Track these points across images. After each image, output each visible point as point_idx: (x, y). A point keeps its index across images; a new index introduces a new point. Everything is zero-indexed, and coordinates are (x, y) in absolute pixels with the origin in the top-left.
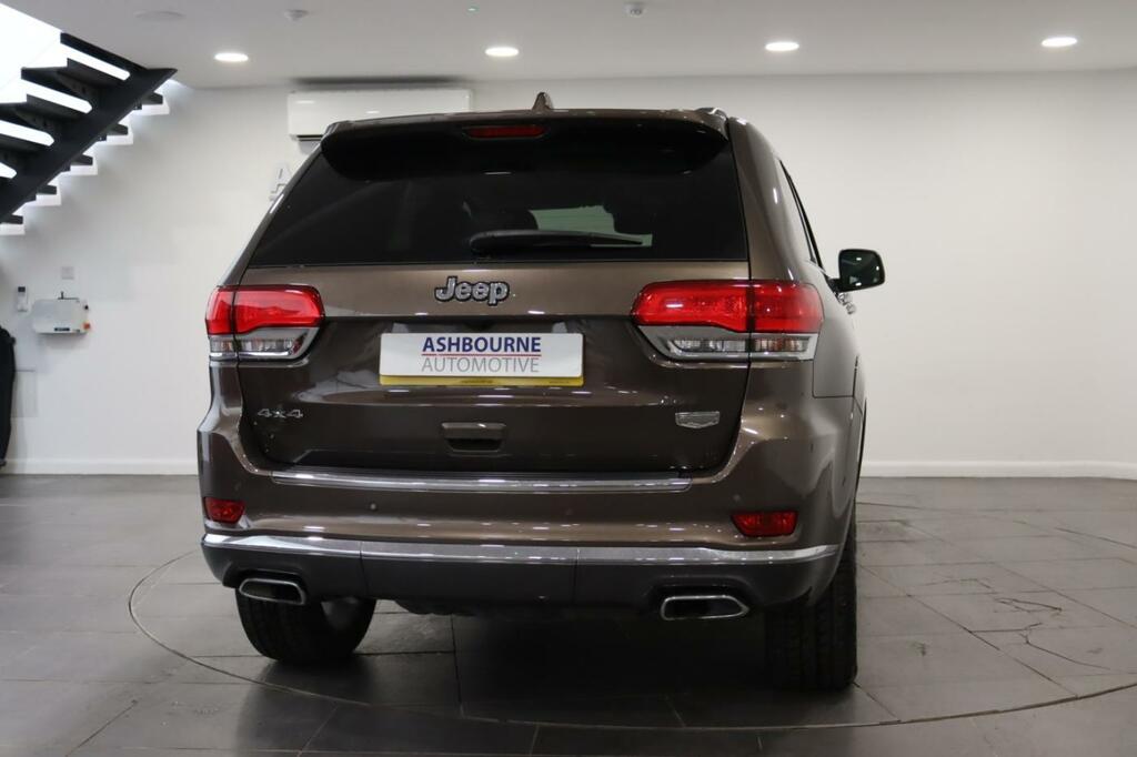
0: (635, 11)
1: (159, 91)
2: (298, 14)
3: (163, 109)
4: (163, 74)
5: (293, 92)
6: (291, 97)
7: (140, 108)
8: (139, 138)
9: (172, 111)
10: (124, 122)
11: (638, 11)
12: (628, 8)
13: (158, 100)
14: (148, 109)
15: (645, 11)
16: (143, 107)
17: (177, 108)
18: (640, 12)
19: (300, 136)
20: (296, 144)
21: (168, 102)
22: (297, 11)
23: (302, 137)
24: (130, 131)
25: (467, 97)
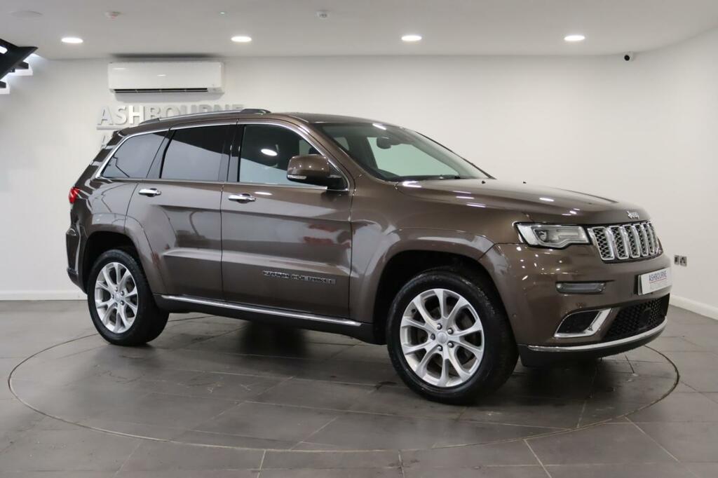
0: (323, 15)
1: (26, 60)
2: (115, 14)
3: (29, 72)
4: (28, 50)
5: (112, 63)
6: (110, 66)
7: (14, 71)
8: (13, 90)
9: (34, 73)
10: (4, 79)
11: (324, 15)
12: (318, 14)
13: (25, 66)
14: (19, 72)
15: (328, 15)
16: (16, 70)
17: (37, 72)
18: (326, 15)
19: (116, 90)
20: (113, 95)
21: (33, 68)
22: (114, 12)
23: (118, 91)
24: (7, 86)
25: (220, 66)
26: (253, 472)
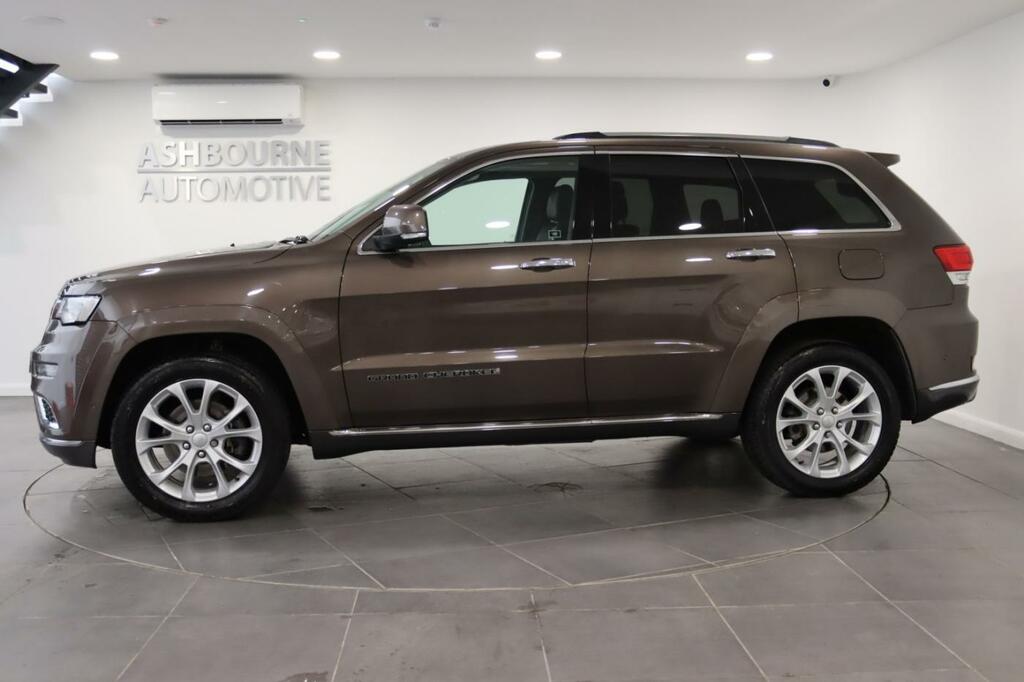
0: (433, 25)
1: (44, 82)
2: (160, 21)
3: (47, 97)
4: (47, 68)
5: (156, 85)
6: (154, 89)
7: (28, 96)
8: (28, 121)
9: (54, 99)
10: (14, 107)
11: (435, 25)
12: (427, 22)
13: (43, 89)
14: (34, 97)
15: (441, 25)
16: (31, 95)
17: (58, 96)
18: (438, 25)
19: (162, 121)
20: (159, 128)
21: (52, 92)
22: (159, 19)
23: (164, 122)
24: (20, 115)
25: (299, 91)
26: (344, 617)
